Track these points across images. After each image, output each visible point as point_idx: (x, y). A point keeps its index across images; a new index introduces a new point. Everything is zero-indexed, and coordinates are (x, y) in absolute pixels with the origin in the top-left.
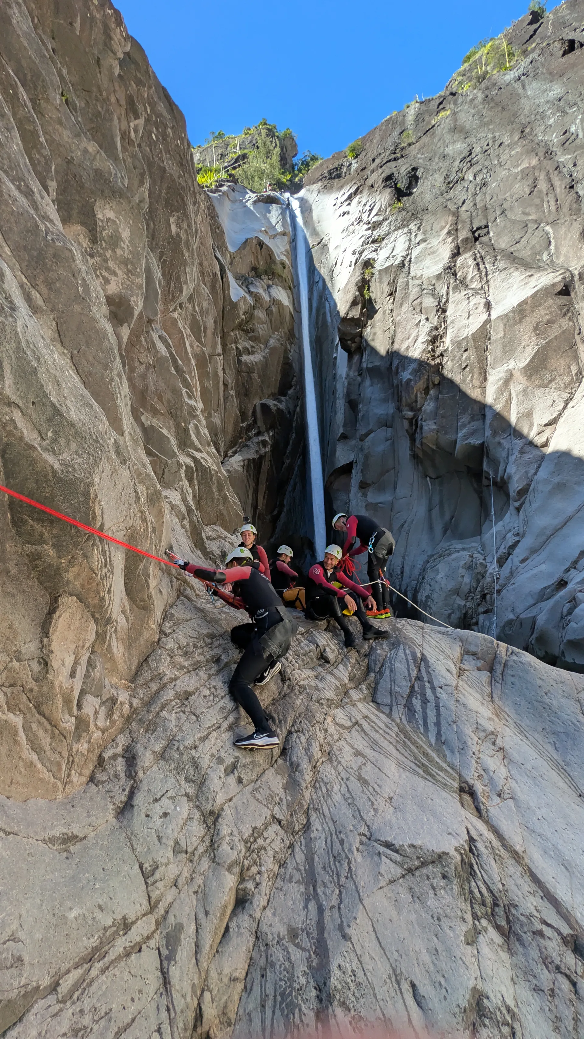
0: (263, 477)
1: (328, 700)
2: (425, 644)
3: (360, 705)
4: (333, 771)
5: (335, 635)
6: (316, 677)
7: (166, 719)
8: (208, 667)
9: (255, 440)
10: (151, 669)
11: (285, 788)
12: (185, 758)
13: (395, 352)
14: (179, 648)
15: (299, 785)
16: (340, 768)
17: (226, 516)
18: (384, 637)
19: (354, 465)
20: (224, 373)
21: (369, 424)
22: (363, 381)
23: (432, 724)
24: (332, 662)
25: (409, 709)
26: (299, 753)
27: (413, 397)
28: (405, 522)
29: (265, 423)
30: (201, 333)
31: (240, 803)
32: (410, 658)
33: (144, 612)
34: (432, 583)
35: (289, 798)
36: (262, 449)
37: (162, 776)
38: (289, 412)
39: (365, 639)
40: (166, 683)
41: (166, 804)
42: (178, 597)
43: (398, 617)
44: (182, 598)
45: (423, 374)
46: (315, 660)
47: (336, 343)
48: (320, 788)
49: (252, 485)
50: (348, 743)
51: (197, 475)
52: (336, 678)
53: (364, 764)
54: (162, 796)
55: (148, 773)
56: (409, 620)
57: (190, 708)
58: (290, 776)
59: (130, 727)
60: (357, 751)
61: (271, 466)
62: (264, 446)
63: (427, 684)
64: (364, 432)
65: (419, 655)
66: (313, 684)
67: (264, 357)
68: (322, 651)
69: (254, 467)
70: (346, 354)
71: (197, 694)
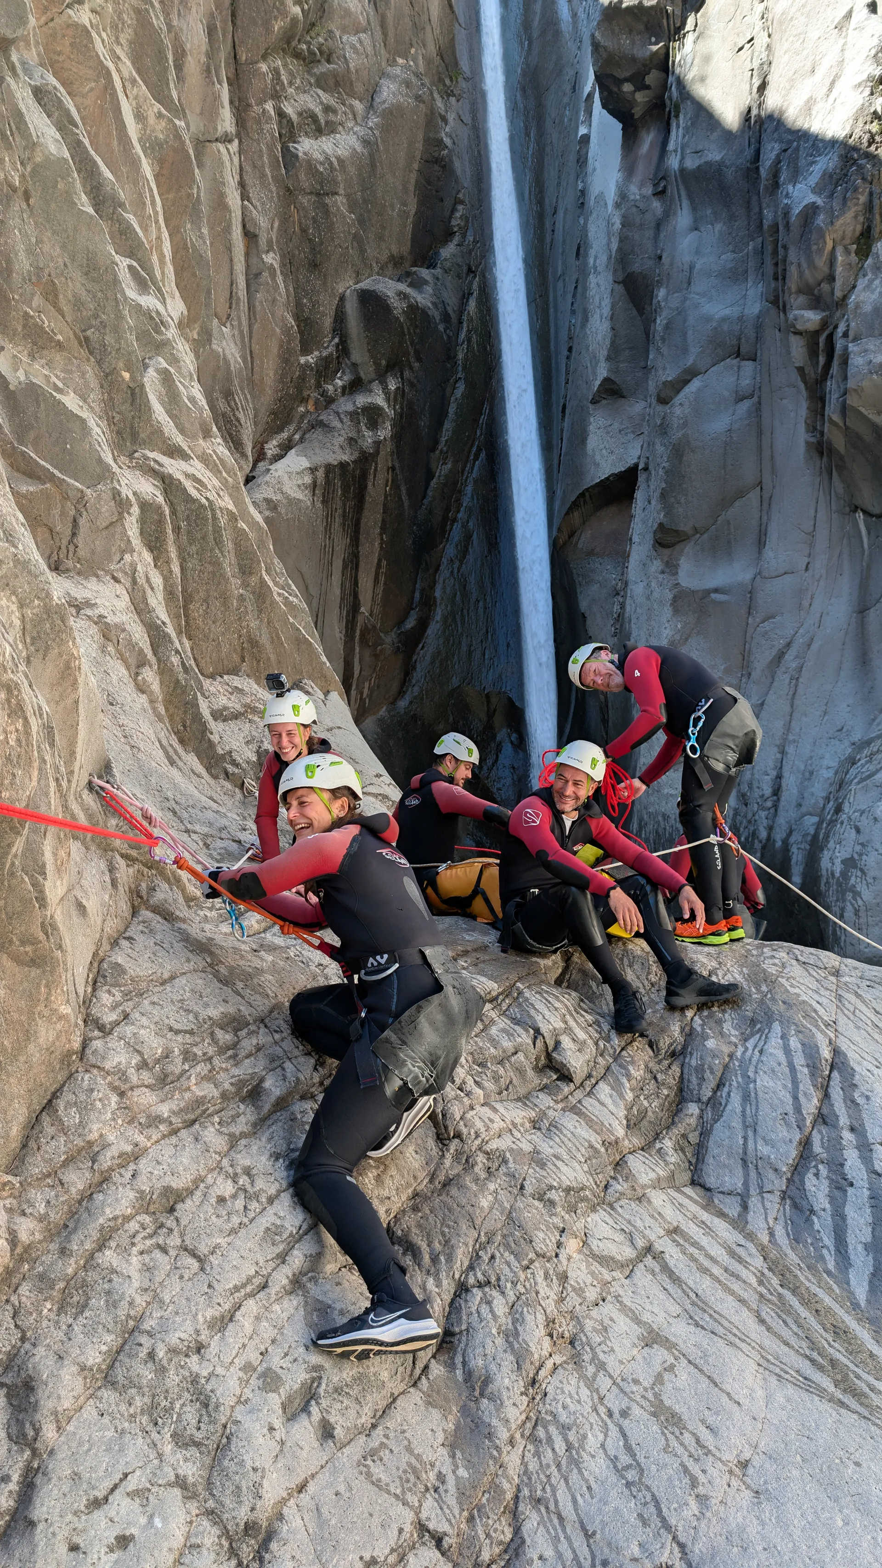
0: (372, 518)
1: (568, 1190)
2: (842, 1021)
3: (658, 1198)
4: (585, 1392)
5: (588, 998)
6: (535, 1125)
7: (114, 1271)
8: (227, 1114)
9: (346, 405)
10: (64, 1131)
11: (453, 1445)
12: (173, 1379)
13: (770, 117)
14: (143, 1065)
15: (490, 1436)
16: (604, 1383)
17: (268, 646)
18: (726, 1002)
19: (642, 477)
20: (245, 196)
21: (685, 350)
22: (668, 214)
23: (860, 1248)
24: (578, 1080)
25: (795, 1206)
26: (488, 1341)
27: (821, 262)
28: (789, 645)
29: (373, 353)
30: (166, 69)
31: (329, 1493)
32: (799, 1060)
33: (35, 972)
34: (864, 823)
35: (462, 1472)
36: (368, 433)
37: (110, 1434)
38: (446, 317)
39: (671, 1007)
40: (111, 1169)
41: (123, 1512)
42: (135, 912)
43: (766, 938)
44: (146, 914)
45: (856, 190)
46: (530, 1073)
47: (587, 89)
48: (550, 1439)
49: (341, 544)
50: (624, 1309)
51: (177, 530)
52: (590, 1123)
53: (671, 1369)
54: (112, 1490)
55: (70, 1428)
56: (798, 949)
57: (182, 1235)
58: (464, 1410)
59: (14, 1299)
60: (651, 1331)
61: (395, 485)
62: (373, 425)
63: (847, 1135)
64: (670, 374)
65: (826, 1053)
66: (526, 1147)
67: (366, 142)
68: (551, 1044)
69: (346, 488)
70: (616, 127)
71: (198, 1194)
